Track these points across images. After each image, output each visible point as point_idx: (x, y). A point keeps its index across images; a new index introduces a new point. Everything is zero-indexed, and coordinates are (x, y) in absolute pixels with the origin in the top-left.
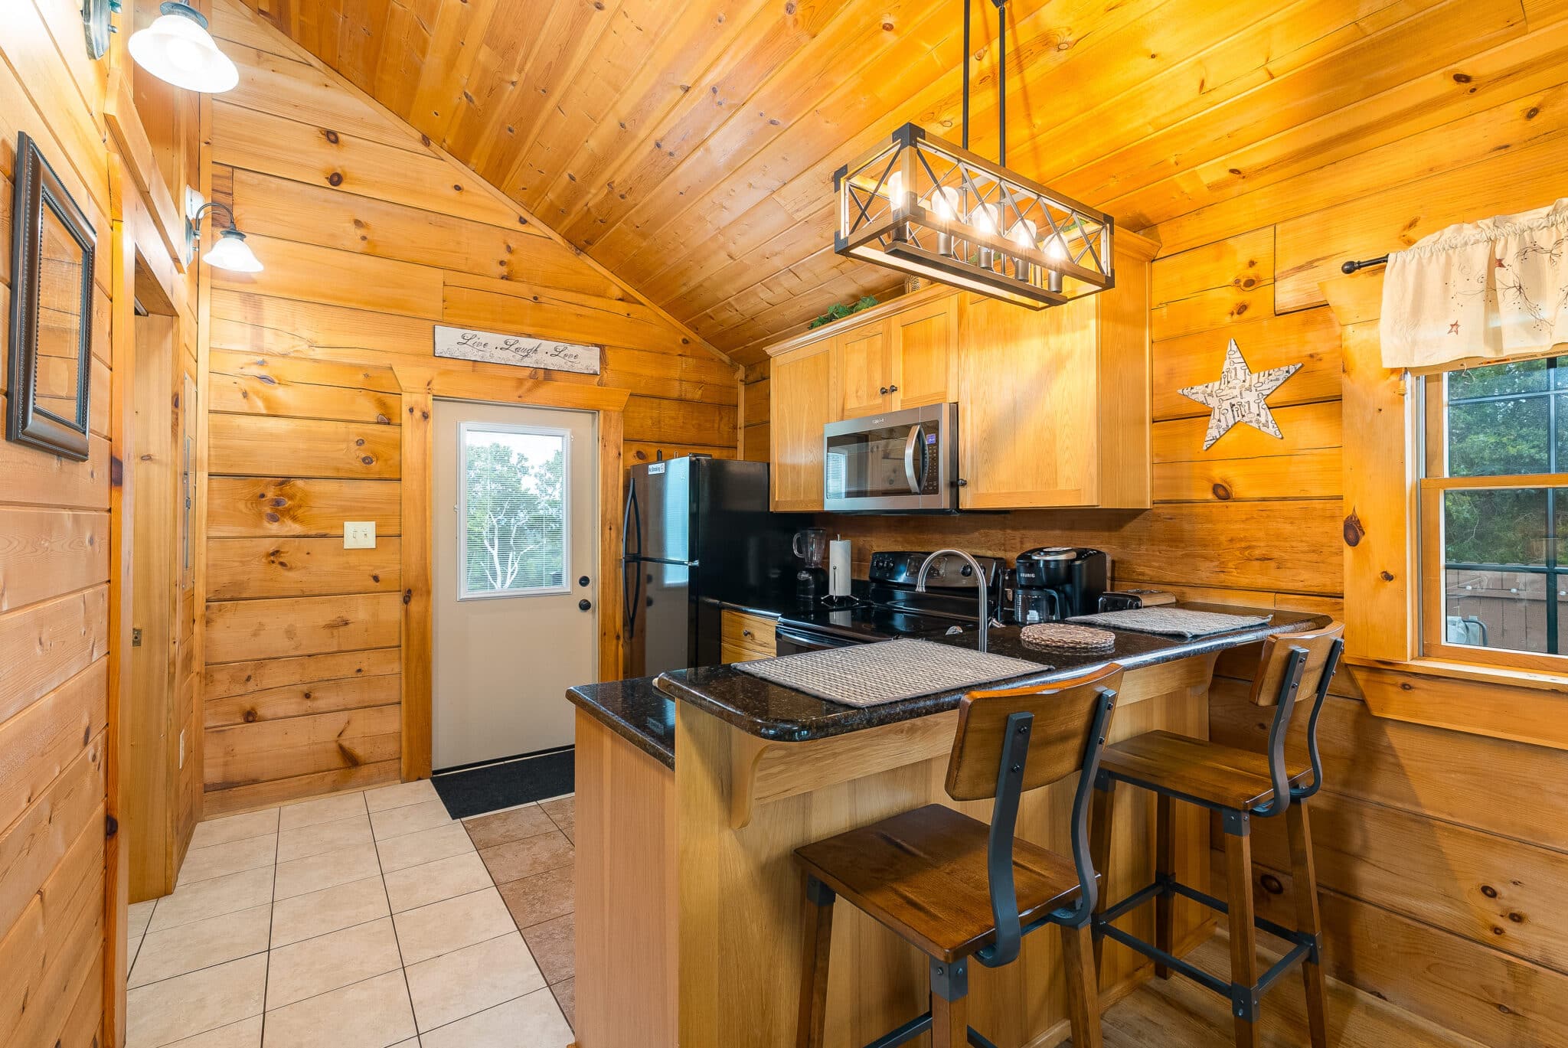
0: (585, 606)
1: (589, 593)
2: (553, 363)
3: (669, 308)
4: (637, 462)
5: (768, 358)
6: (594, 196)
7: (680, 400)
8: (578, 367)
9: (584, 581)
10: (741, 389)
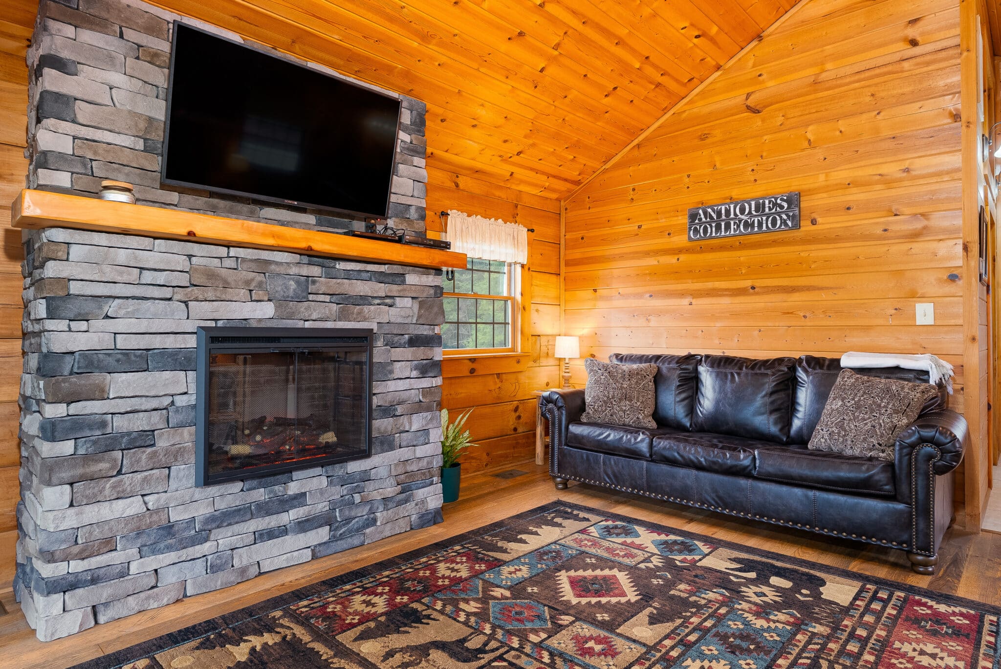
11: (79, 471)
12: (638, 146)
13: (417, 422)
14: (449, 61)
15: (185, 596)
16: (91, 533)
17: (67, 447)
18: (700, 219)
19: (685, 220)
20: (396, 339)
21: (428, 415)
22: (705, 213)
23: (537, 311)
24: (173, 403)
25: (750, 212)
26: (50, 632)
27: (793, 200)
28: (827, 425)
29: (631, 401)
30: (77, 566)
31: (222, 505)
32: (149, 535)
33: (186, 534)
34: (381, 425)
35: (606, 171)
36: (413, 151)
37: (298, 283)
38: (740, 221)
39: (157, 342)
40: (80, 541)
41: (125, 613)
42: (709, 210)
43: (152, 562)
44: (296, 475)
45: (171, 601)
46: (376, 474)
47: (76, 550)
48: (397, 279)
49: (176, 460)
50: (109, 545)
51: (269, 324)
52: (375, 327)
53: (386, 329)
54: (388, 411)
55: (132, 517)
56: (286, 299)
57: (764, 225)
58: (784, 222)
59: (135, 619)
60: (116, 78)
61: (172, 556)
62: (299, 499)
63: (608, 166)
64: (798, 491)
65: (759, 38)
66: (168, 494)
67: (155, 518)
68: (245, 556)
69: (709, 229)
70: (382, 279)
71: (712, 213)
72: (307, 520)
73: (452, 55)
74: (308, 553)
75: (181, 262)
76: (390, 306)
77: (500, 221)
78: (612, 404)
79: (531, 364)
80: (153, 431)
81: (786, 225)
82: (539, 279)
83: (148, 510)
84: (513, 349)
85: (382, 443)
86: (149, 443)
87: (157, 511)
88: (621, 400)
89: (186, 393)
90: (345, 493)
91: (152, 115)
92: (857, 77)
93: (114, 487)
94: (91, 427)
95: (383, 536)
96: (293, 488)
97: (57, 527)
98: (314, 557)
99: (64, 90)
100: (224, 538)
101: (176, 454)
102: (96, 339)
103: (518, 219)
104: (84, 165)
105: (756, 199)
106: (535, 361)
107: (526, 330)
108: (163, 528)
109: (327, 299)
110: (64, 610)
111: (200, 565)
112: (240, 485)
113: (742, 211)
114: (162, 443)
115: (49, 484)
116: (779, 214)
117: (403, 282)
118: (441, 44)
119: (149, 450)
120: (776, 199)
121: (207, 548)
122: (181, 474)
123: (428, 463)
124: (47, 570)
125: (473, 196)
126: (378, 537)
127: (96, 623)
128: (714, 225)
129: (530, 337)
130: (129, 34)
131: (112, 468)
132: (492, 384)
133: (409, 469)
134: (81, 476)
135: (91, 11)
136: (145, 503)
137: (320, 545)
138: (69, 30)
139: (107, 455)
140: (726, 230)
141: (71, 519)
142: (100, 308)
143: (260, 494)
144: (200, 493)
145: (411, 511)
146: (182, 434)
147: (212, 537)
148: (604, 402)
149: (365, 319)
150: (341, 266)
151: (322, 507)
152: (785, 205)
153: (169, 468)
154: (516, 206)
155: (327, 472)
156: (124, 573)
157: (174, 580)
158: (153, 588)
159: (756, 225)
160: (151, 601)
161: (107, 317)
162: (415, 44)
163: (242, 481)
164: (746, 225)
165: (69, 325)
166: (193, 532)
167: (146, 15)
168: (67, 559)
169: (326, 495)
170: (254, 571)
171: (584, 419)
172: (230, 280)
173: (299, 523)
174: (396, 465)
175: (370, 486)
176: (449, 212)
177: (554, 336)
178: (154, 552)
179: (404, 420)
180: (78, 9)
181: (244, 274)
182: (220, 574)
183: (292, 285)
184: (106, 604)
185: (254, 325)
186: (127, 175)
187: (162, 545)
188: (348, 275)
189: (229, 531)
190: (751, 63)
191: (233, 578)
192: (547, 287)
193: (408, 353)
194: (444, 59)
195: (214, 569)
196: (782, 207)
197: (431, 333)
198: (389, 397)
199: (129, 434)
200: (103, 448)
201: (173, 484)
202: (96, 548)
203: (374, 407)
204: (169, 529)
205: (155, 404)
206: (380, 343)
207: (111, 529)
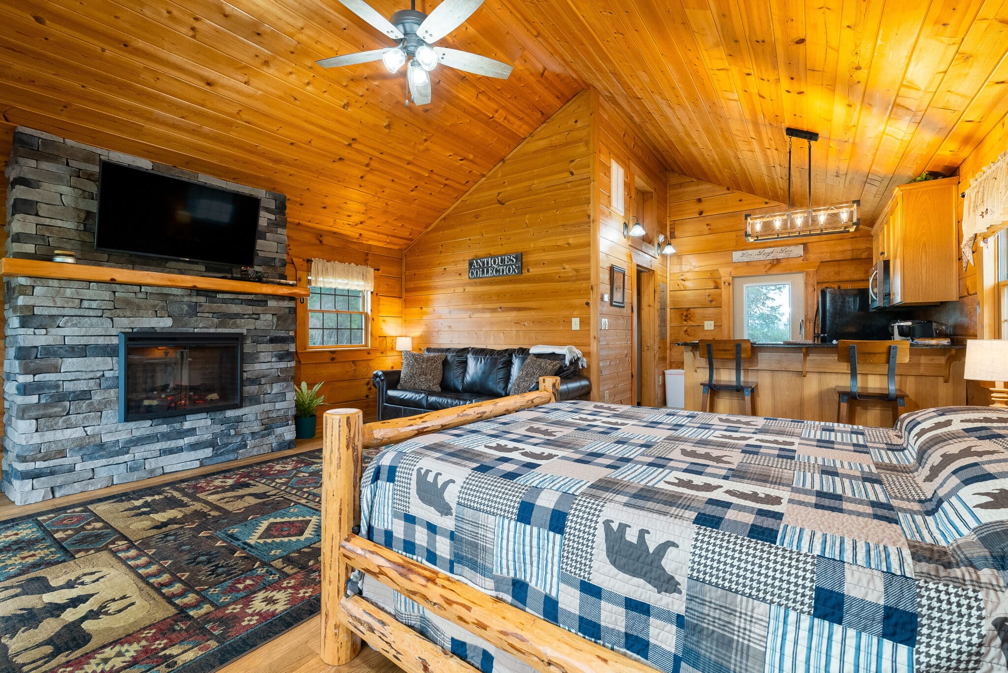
2: (780, 256)
8: (794, 255)
11: (42, 412)
12: (444, 219)
13: (276, 388)
14: (295, 173)
15: (113, 484)
16: (49, 447)
17: (34, 399)
18: (474, 266)
19: (467, 266)
20: (261, 339)
21: (285, 384)
22: (477, 262)
23: (384, 321)
24: (103, 375)
25: (498, 263)
26: (23, 500)
27: (519, 257)
29: (426, 375)
30: (40, 465)
31: (137, 434)
32: (88, 449)
33: (112, 449)
34: (250, 389)
35: (428, 233)
36: (277, 225)
37: (189, 306)
38: (493, 268)
39: (92, 341)
40: (42, 451)
41: (72, 492)
42: (479, 261)
43: (90, 465)
44: (188, 417)
45: (103, 487)
46: (247, 418)
47: (40, 456)
48: (262, 304)
49: (106, 407)
50: (62, 454)
51: (169, 330)
52: (245, 331)
53: (253, 333)
54: (255, 381)
55: (77, 439)
56: (181, 316)
57: (505, 272)
58: (514, 270)
59: (79, 495)
60: (65, 189)
61: (104, 461)
62: (192, 431)
63: (429, 230)
65: (503, 160)
66: (101, 426)
67: (92, 439)
68: (153, 463)
69: (479, 273)
70: (249, 303)
71: (480, 263)
72: (197, 444)
73: (297, 170)
74: (197, 464)
75: (107, 295)
76: (256, 319)
77: (353, 264)
78: (415, 377)
79: (380, 354)
80: (90, 391)
81: (515, 272)
82: (384, 301)
83: (87, 435)
84: (366, 345)
85: (250, 400)
86: (87, 397)
87: (93, 436)
88: (420, 375)
89: (112, 370)
90: (224, 429)
91: (89, 209)
92: (548, 189)
93: (64, 422)
94: (49, 388)
95: (251, 454)
96: (187, 425)
97: (28, 442)
98: (202, 465)
99: (30, 198)
100: (138, 453)
101: (107, 403)
102: (52, 339)
103: (369, 262)
104: (44, 240)
105: (501, 256)
106: (382, 353)
107: (374, 333)
108: (97, 446)
109: (211, 315)
110: (33, 489)
111: (122, 468)
112: (149, 422)
113: (495, 262)
114: (97, 397)
115: (22, 418)
116: (512, 265)
117: (266, 305)
118: (288, 164)
119: (88, 401)
120: (511, 256)
121: (126, 457)
122: (109, 416)
123: (284, 412)
124: (21, 467)
125: (333, 248)
126: (247, 455)
127: (54, 497)
128: (481, 270)
129: (378, 339)
130: (73, 163)
131: (64, 411)
132: (349, 368)
133: (271, 415)
134: (43, 415)
135: (47, 151)
136: (86, 432)
137: (206, 458)
138: (33, 163)
139: (59, 404)
140: (487, 273)
141: (36, 439)
142: (55, 321)
143: (164, 428)
144: (121, 426)
145: (272, 440)
146: (110, 393)
147: (131, 451)
148: (411, 376)
149: (238, 327)
150: (219, 296)
151: (207, 436)
152: (515, 260)
153: (101, 412)
154: (367, 254)
155: (210, 416)
156: (72, 470)
157: (105, 475)
158: (90, 479)
159: (501, 271)
160: (90, 486)
161: (59, 327)
162: (271, 164)
163: (151, 420)
164: (497, 271)
165: (34, 332)
166: (117, 448)
167: (84, 152)
168: (34, 460)
169: (210, 430)
170: (160, 471)
171: (399, 387)
172: (141, 305)
173: (191, 445)
174: (260, 413)
175: (242, 425)
176: (313, 259)
177: (396, 337)
178: (91, 459)
179: (268, 387)
180: (38, 150)
181: (151, 302)
182: (136, 473)
183: (185, 307)
184: (60, 487)
185: (159, 331)
186: (73, 245)
187: (97, 455)
188: (224, 301)
189: (142, 448)
190: (500, 175)
191: (145, 475)
192: (390, 306)
193: (270, 347)
194: (292, 172)
195: (132, 469)
196: (513, 261)
197: (286, 335)
198: (256, 373)
199: (74, 392)
200: (57, 399)
201: (104, 421)
202: (53, 455)
203: (244, 378)
204: (101, 446)
205: (91, 375)
206: (249, 341)
207: (63, 445)
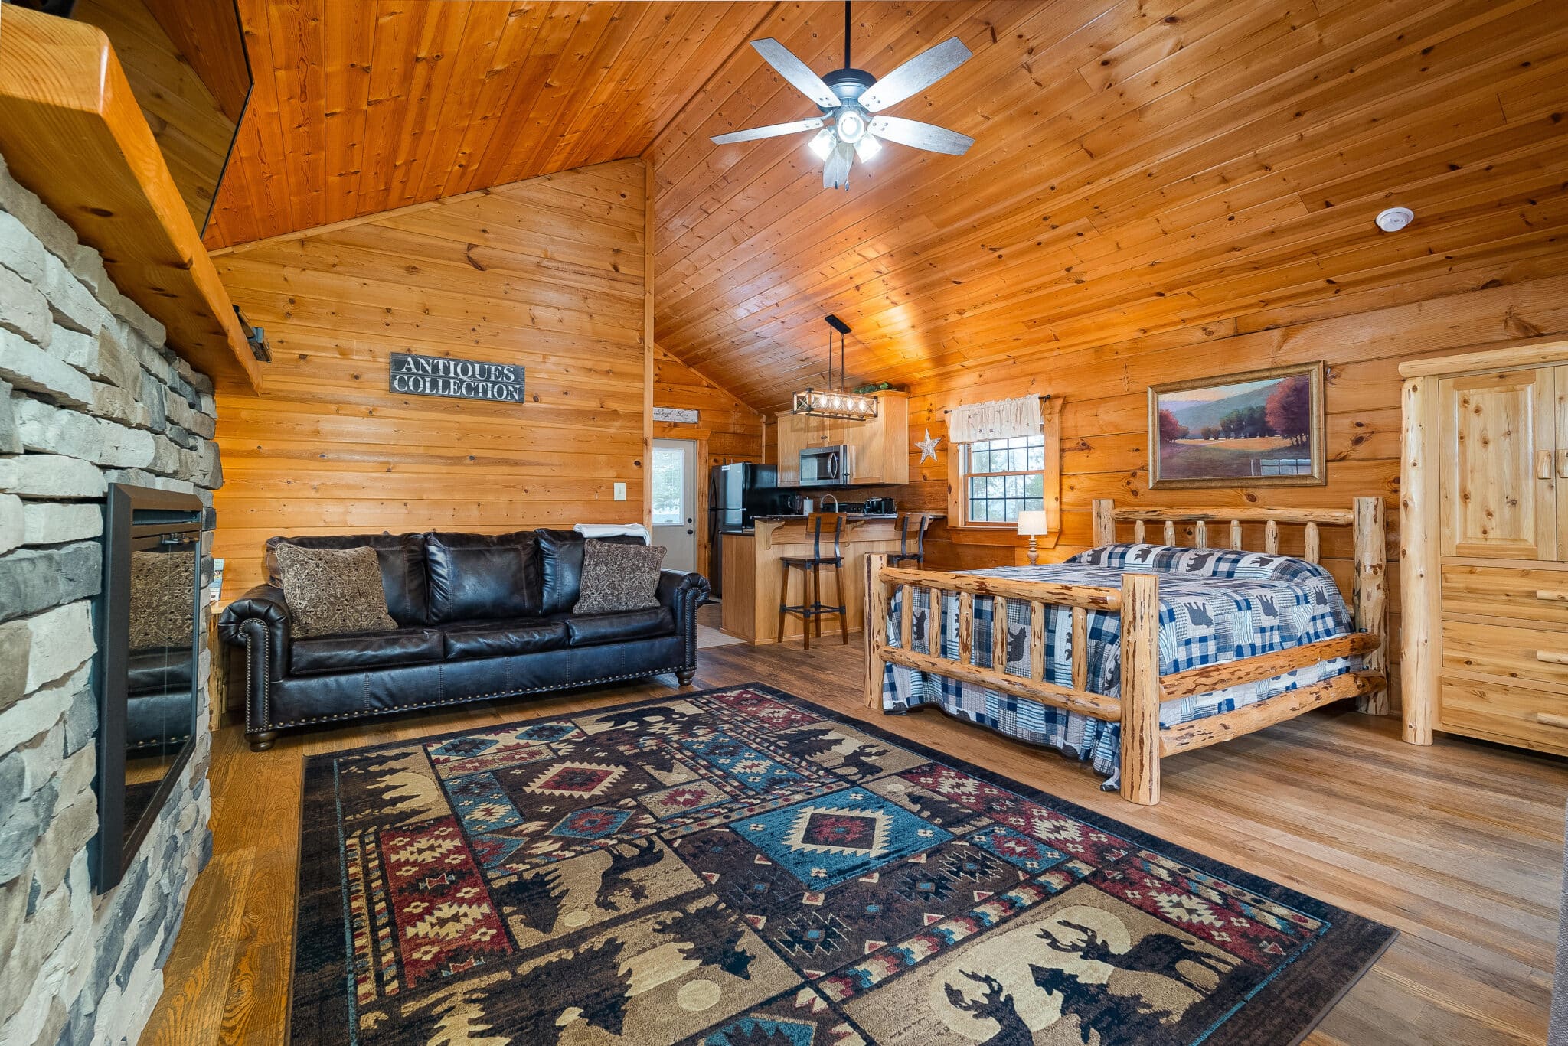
0: (690, 532)
1: (691, 526)
2: (678, 419)
3: (730, 390)
4: (714, 464)
5: (776, 418)
6: (701, 351)
7: (735, 434)
8: (689, 420)
9: (690, 521)
10: (764, 427)
18: (409, 369)
19: (387, 366)
22: (417, 364)
25: (473, 375)
28: (597, 589)
29: (366, 597)
38: (462, 382)
42: (422, 361)
57: (490, 393)
58: (509, 393)
64: (605, 648)
65: (485, 191)
69: (422, 384)
71: (426, 365)
78: (342, 603)
81: (513, 397)
105: (481, 364)
113: (465, 371)
116: (506, 384)
120: (503, 368)
128: (428, 379)
140: (444, 389)
148: (331, 603)
152: (512, 377)
159: (480, 390)
164: (469, 389)
196: (509, 378)
